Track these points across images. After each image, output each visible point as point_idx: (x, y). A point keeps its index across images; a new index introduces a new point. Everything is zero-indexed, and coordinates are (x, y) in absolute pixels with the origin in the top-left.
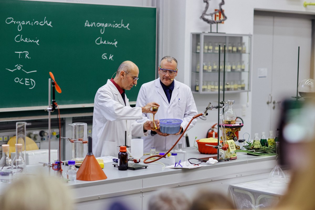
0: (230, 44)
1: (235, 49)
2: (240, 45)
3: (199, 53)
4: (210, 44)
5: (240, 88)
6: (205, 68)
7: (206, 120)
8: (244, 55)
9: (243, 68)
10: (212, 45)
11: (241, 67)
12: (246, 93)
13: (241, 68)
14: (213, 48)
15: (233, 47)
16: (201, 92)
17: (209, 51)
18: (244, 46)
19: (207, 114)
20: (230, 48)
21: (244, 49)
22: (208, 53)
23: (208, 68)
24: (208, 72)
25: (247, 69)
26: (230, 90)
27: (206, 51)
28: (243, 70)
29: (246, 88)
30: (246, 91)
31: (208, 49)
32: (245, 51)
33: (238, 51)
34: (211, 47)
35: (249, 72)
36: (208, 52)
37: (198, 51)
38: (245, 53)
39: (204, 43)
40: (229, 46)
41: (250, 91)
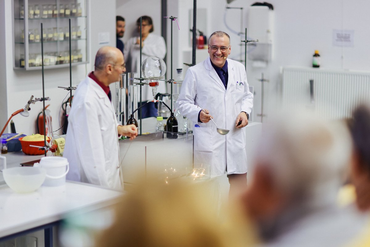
0: (62, 7)
1: (68, 12)
2: (74, 6)
3: (23, 19)
4: (37, 7)
5: (76, 60)
6: (32, 38)
7: (28, 116)
8: (79, 19)
9: (79, 35)
10: (39, 9)
11: (77, 33)
12: (84, 66)
13: (76, 35)
14: (40, 12)
15: (65, 9)
16: (28, 68)
17: (36, 17)
18: (79, 9)
19: (29, 109)
20: (62, 11)
21: (79, 12)
22: (34, 19)
23: (35, 37)
24: (34, 42)
25: (83, 36)
26: (64, 62)
27: (32, 17)
28: (79, 37)
29: (84, 60)
30: (83, 63)
31: (35, 14)
32: (81, 13)
33: (72, 14)
34: (37, 12)
35: (86, 39)
36: (34, 17)
37: (22, 17)
38: (81, 16)
39: (29, 6)
40: (61, 9)
41: (89, 63)
